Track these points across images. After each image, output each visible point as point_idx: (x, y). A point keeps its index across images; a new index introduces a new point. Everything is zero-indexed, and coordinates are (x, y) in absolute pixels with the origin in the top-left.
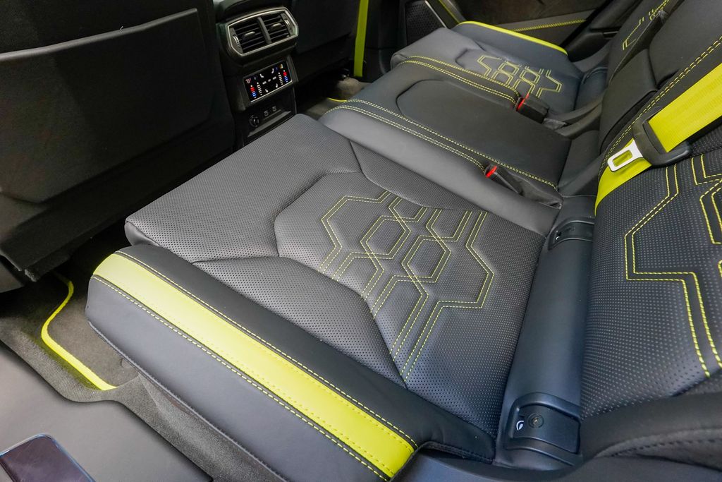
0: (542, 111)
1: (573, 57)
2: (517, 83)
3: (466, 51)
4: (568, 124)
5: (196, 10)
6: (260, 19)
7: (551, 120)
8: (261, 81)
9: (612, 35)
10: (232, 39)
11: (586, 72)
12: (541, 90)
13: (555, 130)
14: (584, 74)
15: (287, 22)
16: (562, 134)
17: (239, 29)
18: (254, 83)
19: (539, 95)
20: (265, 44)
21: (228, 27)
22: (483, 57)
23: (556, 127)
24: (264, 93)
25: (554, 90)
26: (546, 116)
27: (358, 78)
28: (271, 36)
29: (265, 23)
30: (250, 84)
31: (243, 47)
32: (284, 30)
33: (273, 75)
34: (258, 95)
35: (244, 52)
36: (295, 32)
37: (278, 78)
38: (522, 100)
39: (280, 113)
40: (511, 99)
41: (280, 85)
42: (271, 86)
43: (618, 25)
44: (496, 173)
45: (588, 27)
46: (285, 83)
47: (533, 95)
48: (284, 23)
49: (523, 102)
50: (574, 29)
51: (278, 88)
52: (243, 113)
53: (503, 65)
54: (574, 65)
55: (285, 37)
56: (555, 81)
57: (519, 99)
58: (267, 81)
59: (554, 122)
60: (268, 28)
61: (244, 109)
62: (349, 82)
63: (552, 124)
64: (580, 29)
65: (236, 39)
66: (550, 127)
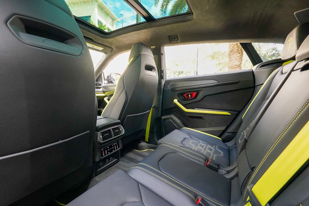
0: (216, 167)
1: (224, 141)
2: (206, 152)
3: (185, 139)
4: (228, 172)
5: (89, 131)
6: (111, 130)
7: (221, 171)
8: (107, 149)
9: (236, 135)
10: (100, 137)
11: (231, 147)
12: (215, 155)
13: (223, 175)
14: (230, 147)
15: (121, 129)
16: (227, 177)
17: (103, 134)
18: (104, 151)
19: (214, 159)
20: (112, 137)
21: (99, 133)
22: (192, 141)
23: (224, 174)
24: (108, 153)
25: (220, 155)
26: (219, 169)
27: (147, 142)
28: (114, 135)
29: (113, 131)
30: (103, 151)
31: (103, 139)
32: (120, 132)
33: (113, 147)
34: (105, 155)
35: (103, 141)
36: (123, 132)
37: (114, 148)
38: (208, 161)
39: (113, 160)
40: (203, 161)
41: (115, 150)
42: (111, 151)
43: (236, 132)
44: (200, 202)
45: (226, 132)
46: (117, 149)
47: (212, 159)
48: (120, 130)
49: (208, 163)
50: (222, 132)
51: (114, 151)
52: (98, 162)
53: (199, 144)
54: (225, 144)
55: (119, 134)
56: (220, 151)
57: (207, 160)
58: (110, 149)
59: (222, 171)
60: (113, 132)
61: (98, 160)
62: (143, 144)
63: (221, 172)
64: (224, 131)
65: (101, 136)
66: (221, 173)
